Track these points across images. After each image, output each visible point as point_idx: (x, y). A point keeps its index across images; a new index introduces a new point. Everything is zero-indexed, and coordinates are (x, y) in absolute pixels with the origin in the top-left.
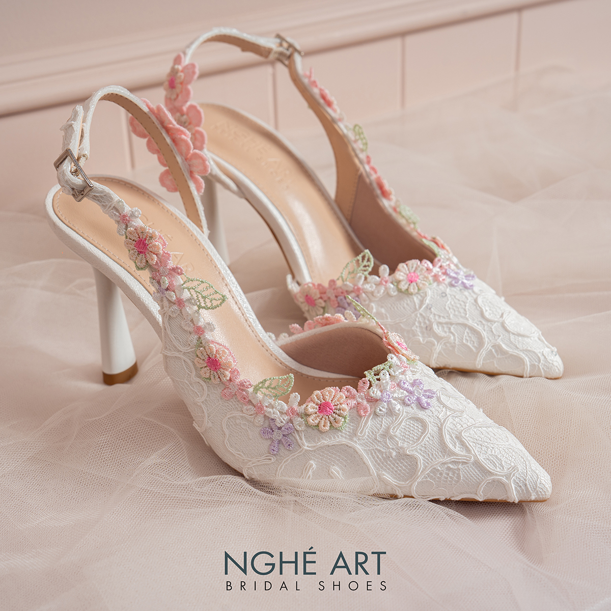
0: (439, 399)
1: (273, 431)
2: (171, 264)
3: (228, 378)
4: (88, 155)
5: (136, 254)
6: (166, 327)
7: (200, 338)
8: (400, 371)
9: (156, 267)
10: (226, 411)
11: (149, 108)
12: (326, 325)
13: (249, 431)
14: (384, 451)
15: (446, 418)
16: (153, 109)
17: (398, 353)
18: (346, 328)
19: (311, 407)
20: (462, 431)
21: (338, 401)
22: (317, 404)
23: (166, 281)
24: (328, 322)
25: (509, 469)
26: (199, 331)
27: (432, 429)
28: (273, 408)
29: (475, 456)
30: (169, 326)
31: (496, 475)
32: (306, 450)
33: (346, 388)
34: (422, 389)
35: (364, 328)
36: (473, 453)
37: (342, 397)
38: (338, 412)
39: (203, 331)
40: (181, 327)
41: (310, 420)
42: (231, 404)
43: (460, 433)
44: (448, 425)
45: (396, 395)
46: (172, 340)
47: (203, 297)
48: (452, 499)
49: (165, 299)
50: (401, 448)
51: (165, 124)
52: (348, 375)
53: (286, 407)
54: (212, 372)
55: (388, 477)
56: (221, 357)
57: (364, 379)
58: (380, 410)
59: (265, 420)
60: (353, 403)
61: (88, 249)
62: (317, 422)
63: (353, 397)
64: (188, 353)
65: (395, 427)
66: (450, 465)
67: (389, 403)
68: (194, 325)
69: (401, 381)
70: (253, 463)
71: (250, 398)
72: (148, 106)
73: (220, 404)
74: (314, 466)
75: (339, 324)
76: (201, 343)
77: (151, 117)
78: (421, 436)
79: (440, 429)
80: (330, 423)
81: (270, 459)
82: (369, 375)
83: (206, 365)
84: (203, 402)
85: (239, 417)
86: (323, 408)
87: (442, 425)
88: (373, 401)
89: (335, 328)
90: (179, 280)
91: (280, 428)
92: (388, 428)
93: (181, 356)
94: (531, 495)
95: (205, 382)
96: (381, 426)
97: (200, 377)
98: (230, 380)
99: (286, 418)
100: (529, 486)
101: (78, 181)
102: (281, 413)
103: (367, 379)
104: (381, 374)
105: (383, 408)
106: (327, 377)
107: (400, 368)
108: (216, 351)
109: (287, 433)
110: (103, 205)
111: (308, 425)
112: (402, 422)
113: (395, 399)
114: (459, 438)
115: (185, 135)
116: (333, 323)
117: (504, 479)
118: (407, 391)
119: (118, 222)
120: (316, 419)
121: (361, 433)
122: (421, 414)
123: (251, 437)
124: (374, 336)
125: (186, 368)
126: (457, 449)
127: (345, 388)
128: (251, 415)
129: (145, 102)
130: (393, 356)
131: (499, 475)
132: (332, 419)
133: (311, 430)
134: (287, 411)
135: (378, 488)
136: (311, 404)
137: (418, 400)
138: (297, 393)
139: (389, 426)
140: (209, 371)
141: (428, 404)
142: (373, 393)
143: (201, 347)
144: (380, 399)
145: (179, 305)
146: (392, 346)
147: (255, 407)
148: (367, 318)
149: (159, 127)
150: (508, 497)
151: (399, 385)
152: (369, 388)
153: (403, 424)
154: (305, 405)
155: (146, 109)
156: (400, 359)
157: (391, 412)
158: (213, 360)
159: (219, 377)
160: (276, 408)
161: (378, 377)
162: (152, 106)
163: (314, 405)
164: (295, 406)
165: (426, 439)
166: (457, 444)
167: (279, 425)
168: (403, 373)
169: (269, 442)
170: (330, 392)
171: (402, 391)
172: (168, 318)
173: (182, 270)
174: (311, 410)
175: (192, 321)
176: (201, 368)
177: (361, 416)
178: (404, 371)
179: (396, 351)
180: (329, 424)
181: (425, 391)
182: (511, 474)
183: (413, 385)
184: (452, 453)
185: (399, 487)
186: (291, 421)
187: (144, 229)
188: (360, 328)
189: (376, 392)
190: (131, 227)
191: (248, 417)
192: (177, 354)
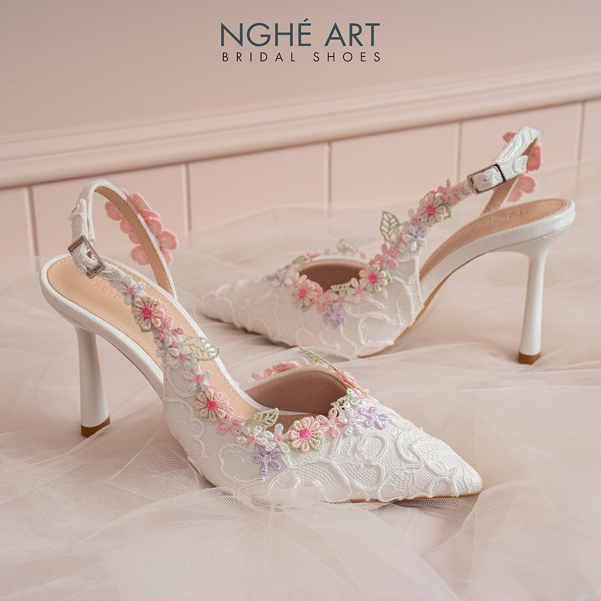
0: (390, 421)
1: (263, 456)
2: (173, 326)
3: (224, 416)
4: (95, 239)
5: (143, 319)
6: (168, 377)
7: (199, 384)
8: (358, 401)
9: (160, 329)
10: (221, 444)
11: (127, 196)
12: (282, 371)
13: (242, 458)
14: (354, 464)
15: (399, 435)
16: (130, 196)
17: (354, 387)
18: (301, 372)
19: (294, 434)
20: (412, 444)
21: (315, 427)
22: (298, 431)
23: (170, 340)
24: (284, 368)
25: (450, 471)
26: (199, 378)
27: (389, 444)
28: (262, 437)
29: (425, 462)
30: (170, 377)
31: (442, 476)
32: (291, 469)
33: (320, 417)
34: (377, 414)
35: (318, 370)
36: (423, 461)
37: (318, 424)
38: (315, 436)
39: (202, 379)
40: (183, 377)
41: (294, 444)
42: (225, 437)
43: (411, 446)
44: (401, 441)
45: (359, 420)
46: (173, 388)
47: (201, 351)
48: (408, 499)
49: (168, 355)
50: (367, 460)
51: (140, 209)
52: (303, 412)
53: (272, 435)
54: (210, 412)
55: (358, 484)
56: (218, 399)
57: (333, 409)
58: (348, 432)
59: (255, 447)
60: (326, 429)
61: (90, 317)
62: (299, 445)
63: (326, 424)
64: (187, 398)
65: (360, 445)
66: (406, 471)
67: (354, 426)
68: (194, 374)
69: (360, 409)
70: (246, 485)
71: (242, 431)
72: (125, 194)
73: (215, 438)
74: (299, 481)
75: (294, 369)
76: (200, 389)
77: (129, 203)
78: (381, 450)
79: (396, 444)
80: (310, 445)
81: (261, 479)
82: (336, 406)
83: (205, 406)
84: (200, 438)
85: (233, 448)
86: (303, 433)
87: (396, 441)
88: (342, 426)
89: (291, 373)
90: (181, 339)
91: (268, 453)
92: (355, 446)
93: (181, 401)
94: (468, 490)
95: (202, 420)
96: (350, 444)
97: (199, 417)
98: (226, 417)
99: (274, 444)
100: (466, 483)
101: (93, 262)
102: (269, 440)
103: (335, 409)
104: (345, 404)
105: (350, 430)
106: (285, 415)
107: (358, 399)
108: (214, 394)
109: (275, 456)
110: (111, 280)
111: (292, 449)
112: (365, 440)
113: (358, 423)
114: (410, 448)
115: (157, 218)
116: (288, 369)
117: (448, 478)
118: (366, 416)
119: (125, 294)
120: (298, 443)
121: (334, 452)
122: (379, 433)
123: (243, 463)
124: (328, 376)
125: (184, 411)
126: (410, 458)
127: (318, 417)
128: (244, 444)
129: (123, 191)
130: (351, 390)
131: (444, 476)
132: (311, 442)
133: (294, 452)
134: (274, 438)
135: (351, 496)
136: (293, 432)
137: (375, 423)
138: (280, 424)
139: (356, 444)
140: (207, 411)
141: (384, 426)
142: (341, 419)
143: (201, 392)
144: (347, 424)
145: (181, 359)
146: (348, 383)
147: (247, 437)
148: (319, 362)
149: (135, 212)
150: (451, 493)
151: (359, 412)
152: (338, 416)
153: (367, 442)
154: (288, 433)
155: (125, 198)
156: (356, 392)
157: (356, 433)
158: (211, 402)
159: (216, 416)
160: (265, 437)
161: (343, 407)
162: (128, 194)
163: (296, 432)
164: (280, 434)
165: (386, 451)
166: (410, 454)
167: (268, 451)
168: (360, 403)
169: (260, 466)
170: (307, 421)
171: (362, 416)
172: (170, 370)
173: (182, 330)
174: (293, 437)
175: (192, 371)
176: (200, 409)
177: (333, 438)
178: (361, 401)
179: (352, 386)
180: (309, 447)
181: (380, 416)
182: (452, 474)
183: (370, 411)
184: (406, 462)
185: (367, 492)
186: (278, 446)
187: (150, 299)
188: (314, 371)
189: (343, 419)
190: (137, 297)
191: (241, 447)
192: (177, 400)
